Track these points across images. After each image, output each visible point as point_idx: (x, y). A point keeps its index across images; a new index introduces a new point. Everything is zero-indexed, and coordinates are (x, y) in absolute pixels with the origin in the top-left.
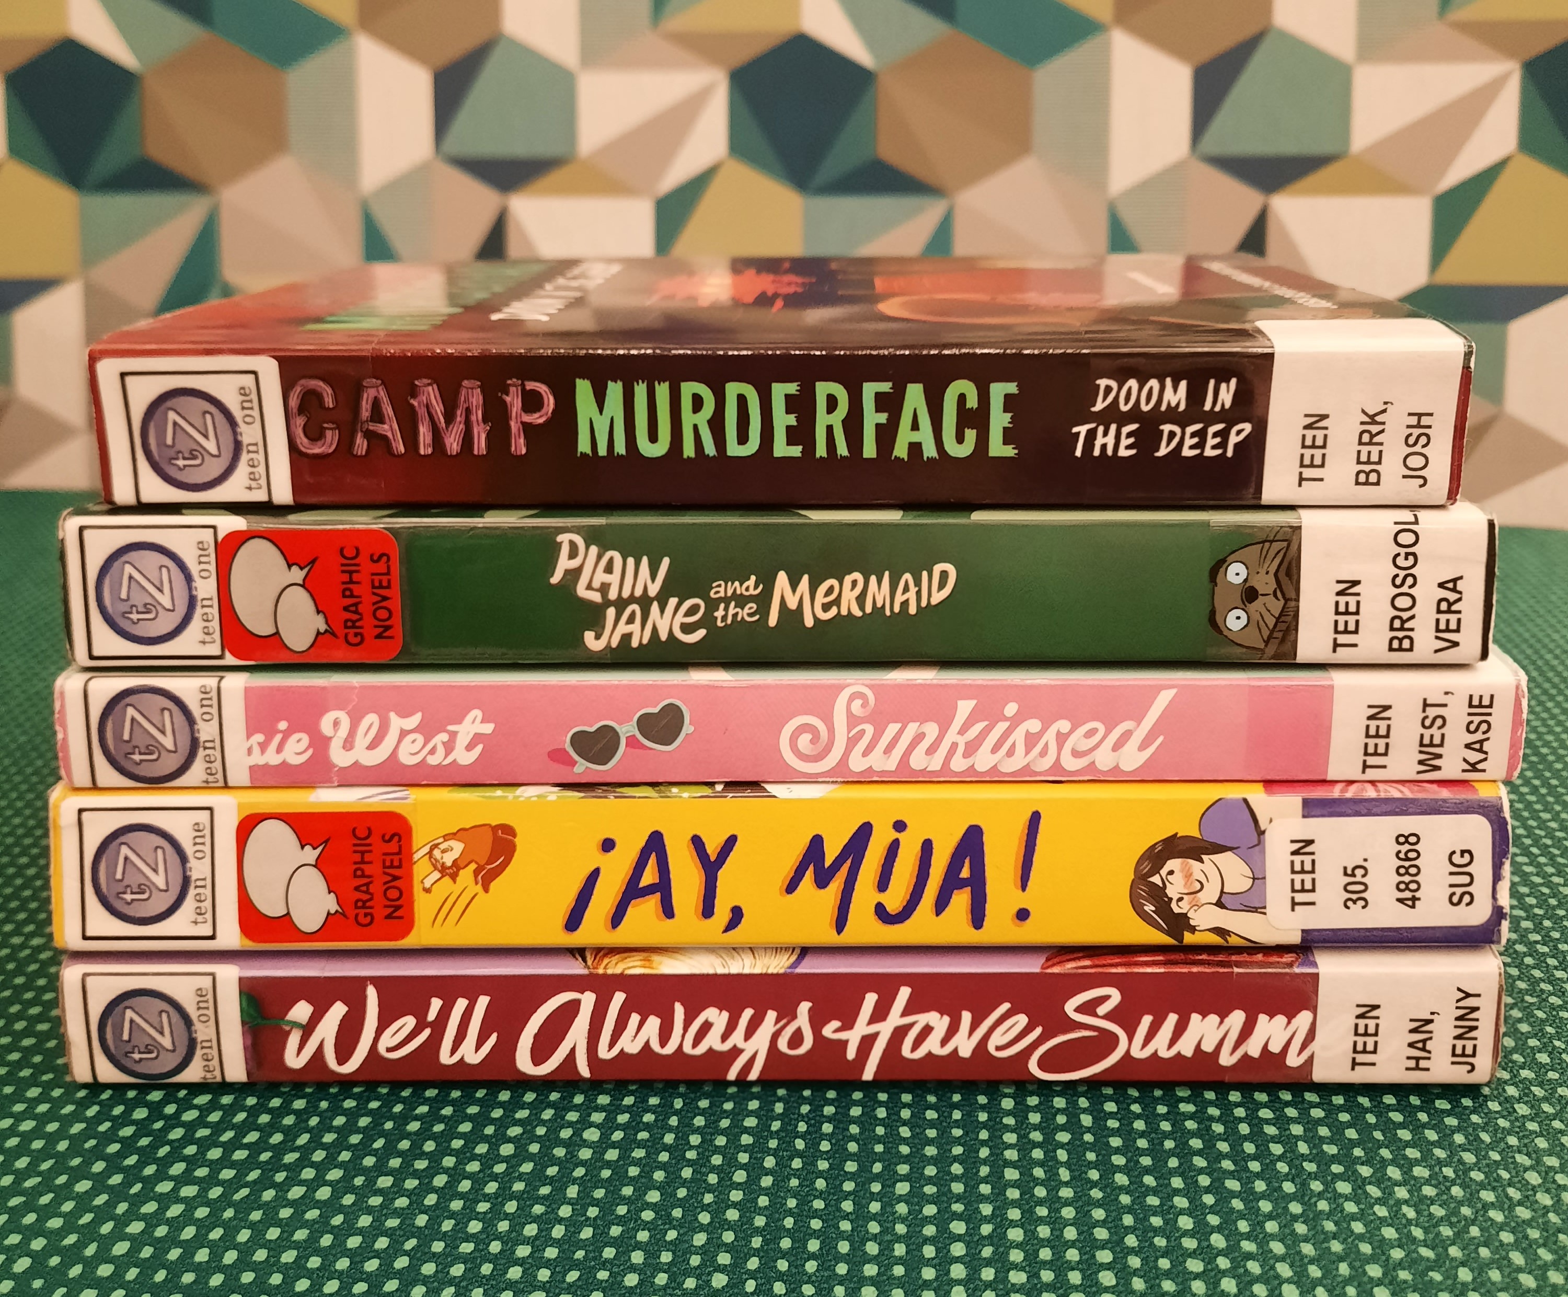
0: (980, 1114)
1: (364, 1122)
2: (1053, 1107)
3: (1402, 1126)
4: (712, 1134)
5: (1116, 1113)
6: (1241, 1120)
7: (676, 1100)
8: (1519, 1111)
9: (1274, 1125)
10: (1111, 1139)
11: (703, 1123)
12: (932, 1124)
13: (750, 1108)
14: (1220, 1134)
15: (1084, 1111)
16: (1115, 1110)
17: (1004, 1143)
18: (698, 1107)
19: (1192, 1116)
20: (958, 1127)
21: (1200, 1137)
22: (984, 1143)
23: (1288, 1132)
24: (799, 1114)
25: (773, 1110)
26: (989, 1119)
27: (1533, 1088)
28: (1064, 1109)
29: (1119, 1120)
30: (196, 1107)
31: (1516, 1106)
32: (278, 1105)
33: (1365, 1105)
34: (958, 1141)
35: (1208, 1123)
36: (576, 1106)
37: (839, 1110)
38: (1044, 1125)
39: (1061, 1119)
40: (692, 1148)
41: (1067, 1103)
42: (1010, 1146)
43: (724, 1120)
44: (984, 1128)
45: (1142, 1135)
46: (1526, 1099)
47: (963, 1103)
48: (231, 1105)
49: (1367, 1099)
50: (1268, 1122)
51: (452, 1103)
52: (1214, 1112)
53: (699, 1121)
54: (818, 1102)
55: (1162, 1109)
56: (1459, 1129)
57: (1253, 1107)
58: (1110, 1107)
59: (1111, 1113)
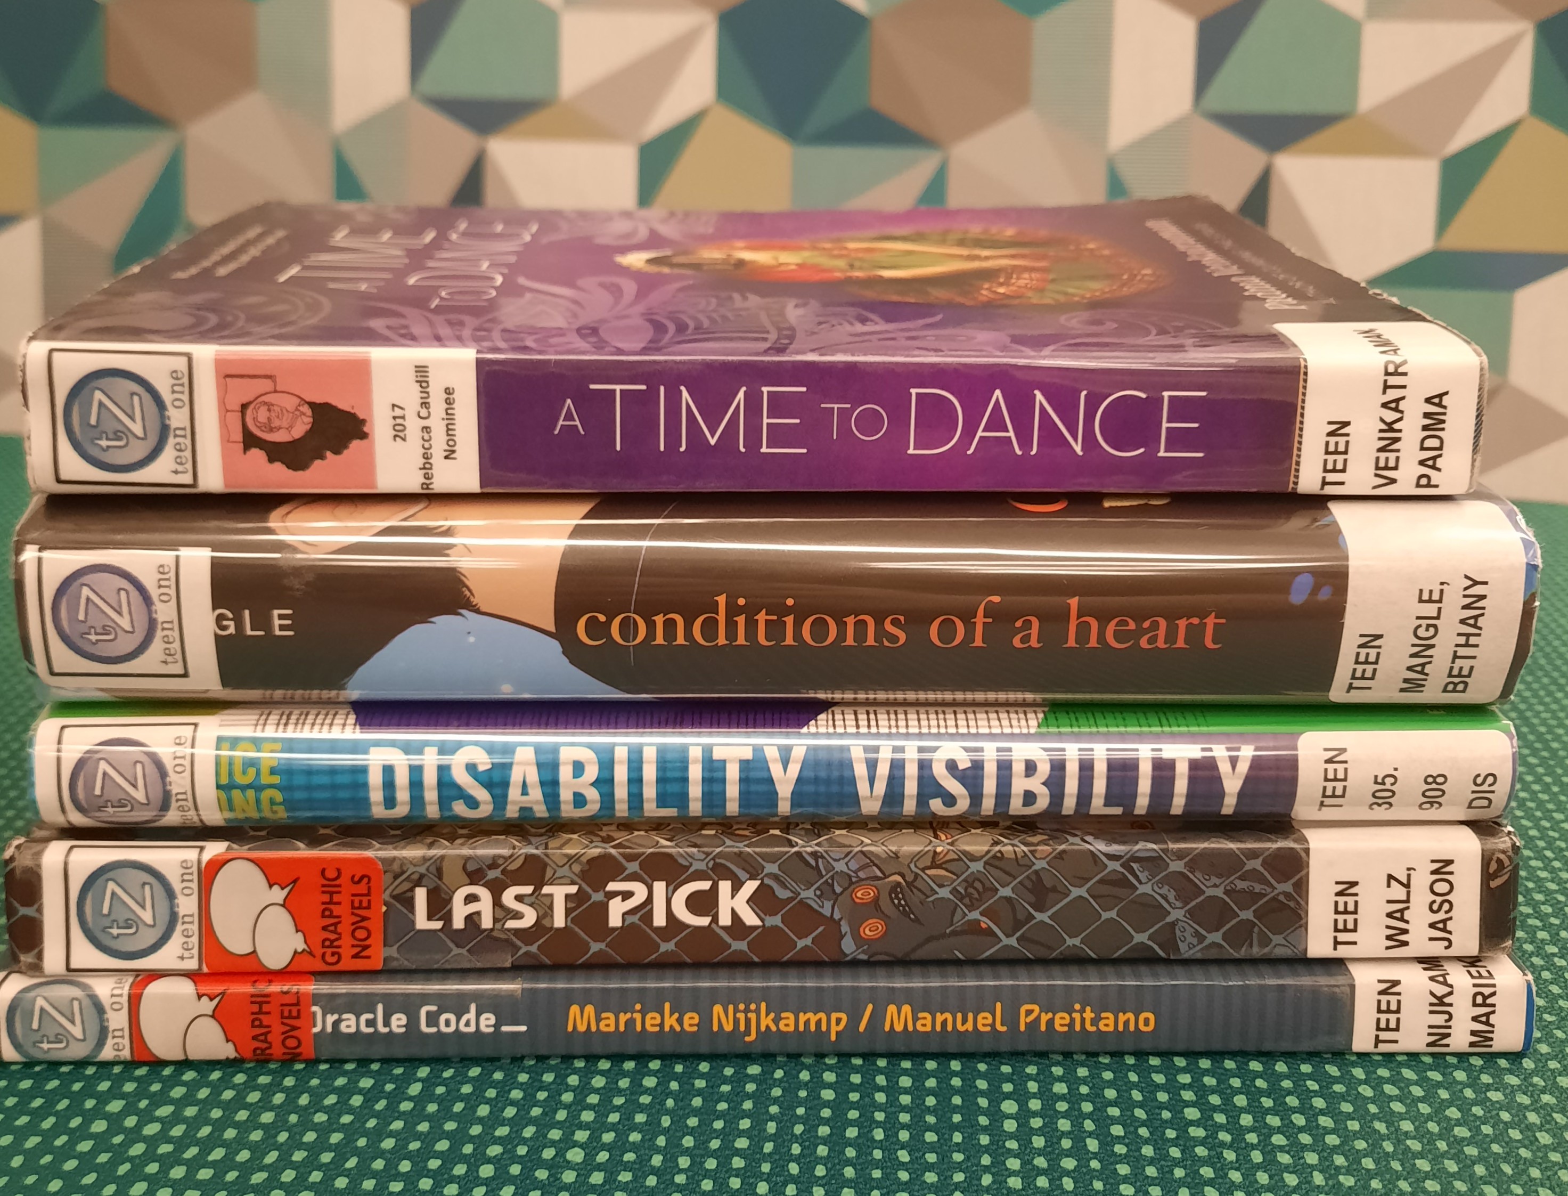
0: (982, 1137)
1: (336, 1138)
2: (1057, 1130)
3: (1421, 1155)
4: (702, 1156)
5: (1123, 1138)
6: (1253, 1147)
7: (664, 1118)
8: (1541, 1140)
9: (1288, 1153)
10: (1118, 1166)
11: (692, 1144)
12: (932, 1148)
13: (741, 1127)
14: (1231, 1162)
15: (1090, 1135)
16: (1122, 1134)
17: (1007, 1169)
18: (687, 1126)
19: (1202, 1142)
20: (959, 1151)
21: (1212, 1165)
22: (986, 1169)
23: (1302, 1161)
24: (793, 1135)
25: (765, 1130)
26: (992, 1142)
27: (1555, 1115)
28: (1069, 1133)
29: (1127, 1145)
30: (158, 1120)
31: (1538, 1134)
32: (245, 1118)
33: (1382, 1132)
34: (959, 1167)
35: (1219, 1150)
36: (559, 1122)
37: (834, 1131)
38: (1048, 1149)
39: (1066, 1144)
40: (680, 1171)
41: (1072, 1125)
42: (1014, 1173)
43: (714, 1141)
44: (986, 1152)
45: (1152, 1162)
46: (1548, 1126)
47: (964, 1124)
48: (195, 1118)
49: (1384, 1125)
50: (1281, 1149)
51: (429, 1118)
52: (1225, 1137)
53: (688, 1141)
54: (812, 1121)
55: (1171, 1134)
56: (1480, 1160)
57: (1265, 1132)
58: (1117, 1130)
59: (1118, 1137)
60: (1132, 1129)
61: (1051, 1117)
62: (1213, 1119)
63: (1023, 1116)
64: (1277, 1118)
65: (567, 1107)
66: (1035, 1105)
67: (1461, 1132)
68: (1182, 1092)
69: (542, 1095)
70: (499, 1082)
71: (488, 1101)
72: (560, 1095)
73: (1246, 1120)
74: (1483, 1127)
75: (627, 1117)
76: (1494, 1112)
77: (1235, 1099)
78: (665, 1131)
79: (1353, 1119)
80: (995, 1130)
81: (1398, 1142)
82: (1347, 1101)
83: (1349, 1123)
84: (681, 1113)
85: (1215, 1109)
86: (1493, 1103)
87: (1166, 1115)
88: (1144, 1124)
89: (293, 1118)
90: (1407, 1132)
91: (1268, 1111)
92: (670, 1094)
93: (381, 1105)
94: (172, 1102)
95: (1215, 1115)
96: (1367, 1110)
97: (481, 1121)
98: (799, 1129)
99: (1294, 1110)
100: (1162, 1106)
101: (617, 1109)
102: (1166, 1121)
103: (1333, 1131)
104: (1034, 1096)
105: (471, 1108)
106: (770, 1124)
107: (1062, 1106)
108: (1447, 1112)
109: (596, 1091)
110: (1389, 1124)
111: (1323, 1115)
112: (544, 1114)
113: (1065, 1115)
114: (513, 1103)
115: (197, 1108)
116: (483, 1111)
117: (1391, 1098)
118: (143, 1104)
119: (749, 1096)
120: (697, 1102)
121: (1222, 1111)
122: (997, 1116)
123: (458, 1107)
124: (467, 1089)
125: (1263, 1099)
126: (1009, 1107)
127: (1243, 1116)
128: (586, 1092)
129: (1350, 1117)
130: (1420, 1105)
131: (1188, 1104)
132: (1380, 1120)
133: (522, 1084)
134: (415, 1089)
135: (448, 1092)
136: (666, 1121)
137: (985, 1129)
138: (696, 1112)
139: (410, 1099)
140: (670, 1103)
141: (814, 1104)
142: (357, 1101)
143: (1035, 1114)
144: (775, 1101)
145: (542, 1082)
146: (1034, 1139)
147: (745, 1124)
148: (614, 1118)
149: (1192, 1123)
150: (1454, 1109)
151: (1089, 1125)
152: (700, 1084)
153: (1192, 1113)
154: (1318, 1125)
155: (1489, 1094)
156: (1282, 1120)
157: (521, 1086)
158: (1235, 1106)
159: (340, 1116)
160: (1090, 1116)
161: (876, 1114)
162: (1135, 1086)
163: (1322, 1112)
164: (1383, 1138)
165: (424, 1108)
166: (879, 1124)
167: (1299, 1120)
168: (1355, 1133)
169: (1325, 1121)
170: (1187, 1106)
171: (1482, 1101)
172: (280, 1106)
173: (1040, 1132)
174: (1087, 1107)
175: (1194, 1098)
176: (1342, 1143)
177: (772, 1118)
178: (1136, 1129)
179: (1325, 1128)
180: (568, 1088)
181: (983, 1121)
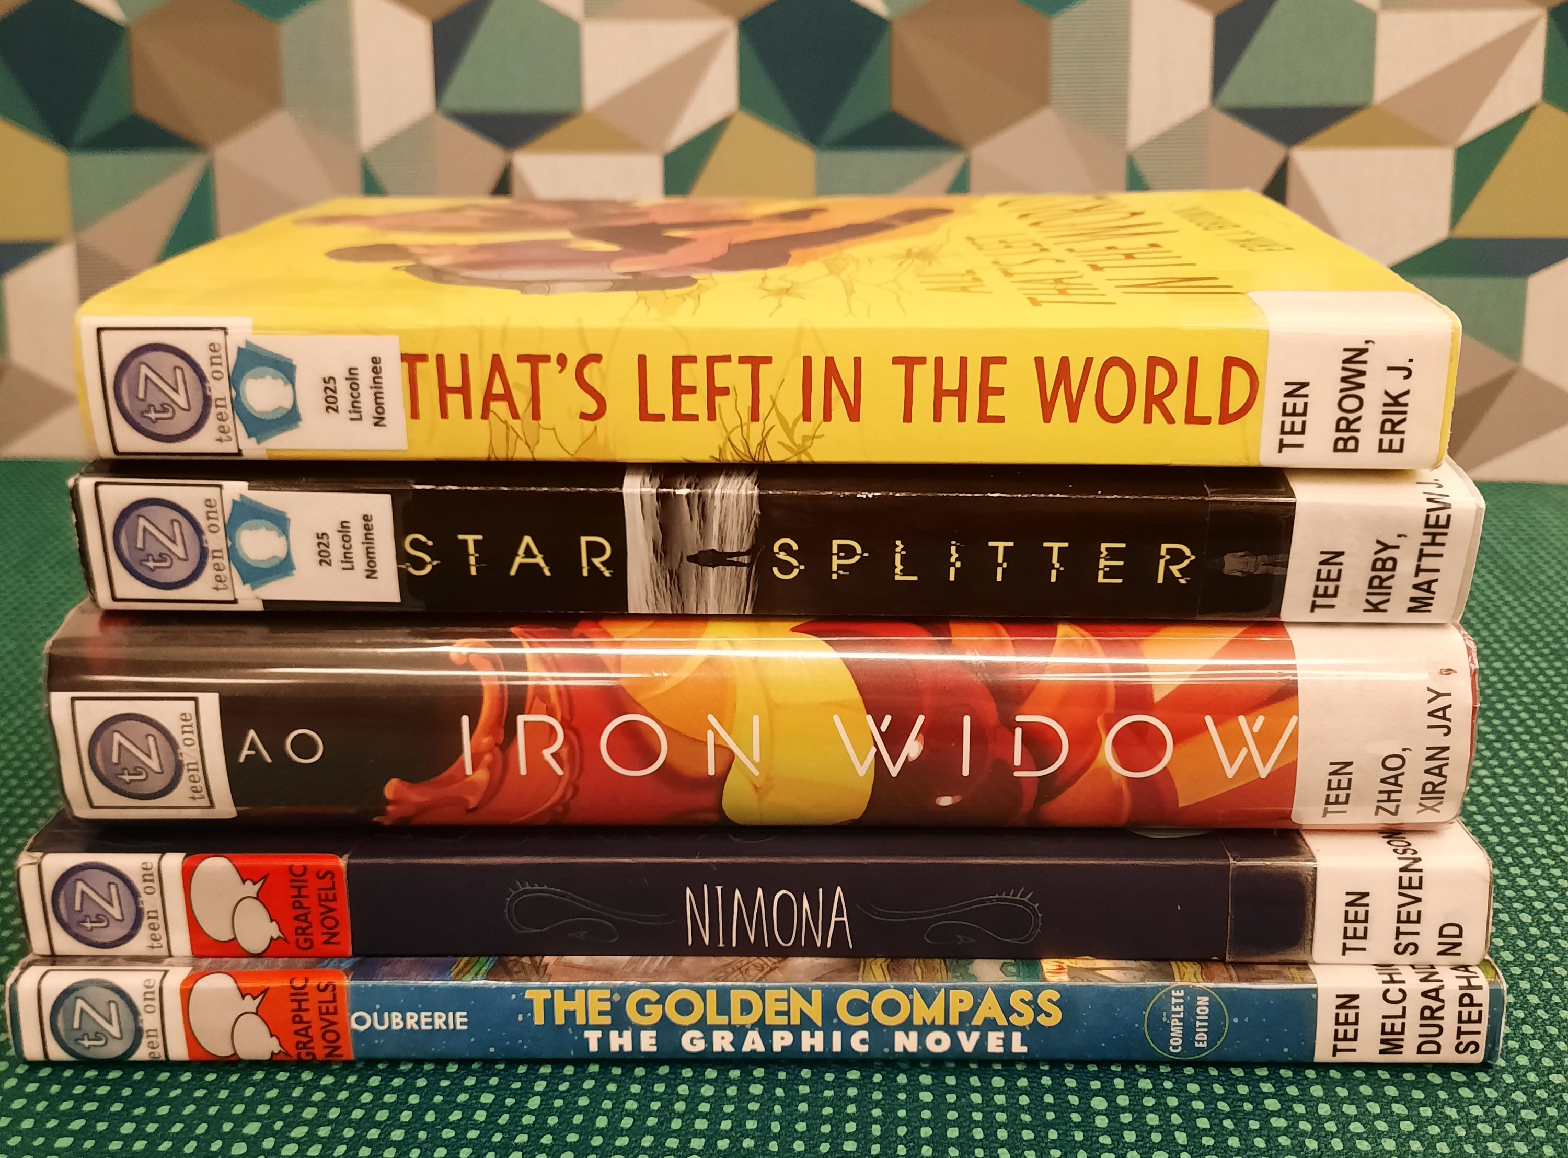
0: (1076, 1133)
2: (1146, 1124)
3: (1492, 1138)
5: (1210, 1130)
9: (1366, 1139)
11: (802, 1148)
13: (847, 1131)
14: (1314, 1150)
15: (1178, 1128)
16: (1208, 1126)
18: (796, 1131)
19: (1285, 1132)
20: (1055, 1148)
23: (1380, 1147)
24: (898, 1137)
25: (870, 1133)
26: (1086, 1139)
28: (1158, 1127)
29: (1213, 1137)
30: (293, 1140)
32: (376, 1136)
33: (1453, 1117)
35: (1302, 1138)
36: (674, 1131)
37: (936, 1131)
38: (1140, 1143)
39: (1156, 1137)
41: (1160, 1120)
43: (823, 1145)
44: (1081, 1148)
47: (1058, 1121)
48: (330, 1137)
49: (1454, 1110)
51: (551, 1131)
52: (1305, 1126)
53: (799, 1146)
54: (914, 1123)
55: (1254, 1125)
56: (1548, 1140)
57: (1344, 1122)
58: (1203, 1123)
59: (1204, 1130)
60: (1217, 1121)
61: (1139, 1112)
62: (1292, 1109)
63: (1113, 1111)
64: (1353, 1107)
65: (680, 1115)
66: (1123, 1101)
67: (1528, 1115)
68: (1261, 1085)
69: (655, 1105)
70: (613, 1093)
71: (605, 1113)
72: (673, 1104)
73: (1324, 1109)
74: (1548, 1109)
75: (739, 1124)
76: (1557, 1095)
77: (1312, 1089)
78: (776, 1137)
79: (1425, 1105)
80: (1087, 1125)
81: (1469, 1127)
82: (1418, 1089)
83: (1421, 1109)
84: (789, 1118)
85: (1294, 1099)
86: (1556, 1086)
87: (1248, 1107)
88: (1228, 1116)
89: (422, 1135)
90: (1477, 1117)
91: (1343, 1100)
92: (777, 1100)
93: (504, 1119)
94: (305, 1122)
95: (1294, 1105)
96: (1438, 1097)
97: (600, 1132)
98: (902, 1131)
99: (1369, 1099)
100: (1244, 1099)
101: (729, 1116)
102: (1249, 1113)
103: (1407, 1118)
104: (1122, 1092)
105: (590, 1120)
106: (874, 1126)
107: (1149, 1102)
108: (1513, 1096)
109: (706, 1099)
110: (1460, 1110)
111: (1397, 1102)
112: (660, 1123)
113: (1153, 1110)
114: (629, 1114)
115: (329, 1128)
116: (602, 1122)
117: (1459, 1085)
118: (278, 1125)
119: (851, 1100)
120: (803, 1107)
121: (1301, 1102)
122: (1088, 1113)
123: (578, 1119)
124: (583, 1101)
125: (1338, 1089)
126: (1099, 1103)
127: (1321, 1105)
128: (697, 1101)
129: (1421, 1103)
130: (1487, 1090)
131: (1267, 1096)
132: (1450, 1105)
133: (635, 1095)
134: (534, 1103)
135: (566, 1104)
136: (776, 1127)
137: (1078, 1126)
138: (803, 1117)
139: (531, 1112)
140: (777, 1109)
141: (914, 1106)
142: (480, 1116)
143: (1124, 1110)
144: (877, 1104)
145: (653, 1092)
146: (1126, 1133)
147: (851, 1127)
148: (726, 1125)
149: (1273, 1114)
150: (1519, 1093)
151: (1176, 1119)
152: (804, 1089)
153: (1272, 1105)
154: (1392, 1112)
155: (1551, 1077)
156: (1357, 1108)
157: (634, 1097)
158: (1312, 1096)
159: (466, 1131)
160: (1176, 1110)
161: (974, 1114)
162: (1216, 1079)
163: (1395, 1100)
164: (1454, 1123)
165: (545, 1122)
166: (977, 1124)
167: (1374, 1108)
168: (1428, 1119)
169: (1399, 1109)
170: (1267, 1098)
171: (1546, 1085)
172: (408, 1123)
173: (1130, 1126)
174: (1173, 1102)
175: (1273, 1090)
176: (1417, 1130)
177: (876, 1121)
178: (1221, 1121)
179: (1398, 1115)
180: (679, 1098)
181: (1076, 1117)
